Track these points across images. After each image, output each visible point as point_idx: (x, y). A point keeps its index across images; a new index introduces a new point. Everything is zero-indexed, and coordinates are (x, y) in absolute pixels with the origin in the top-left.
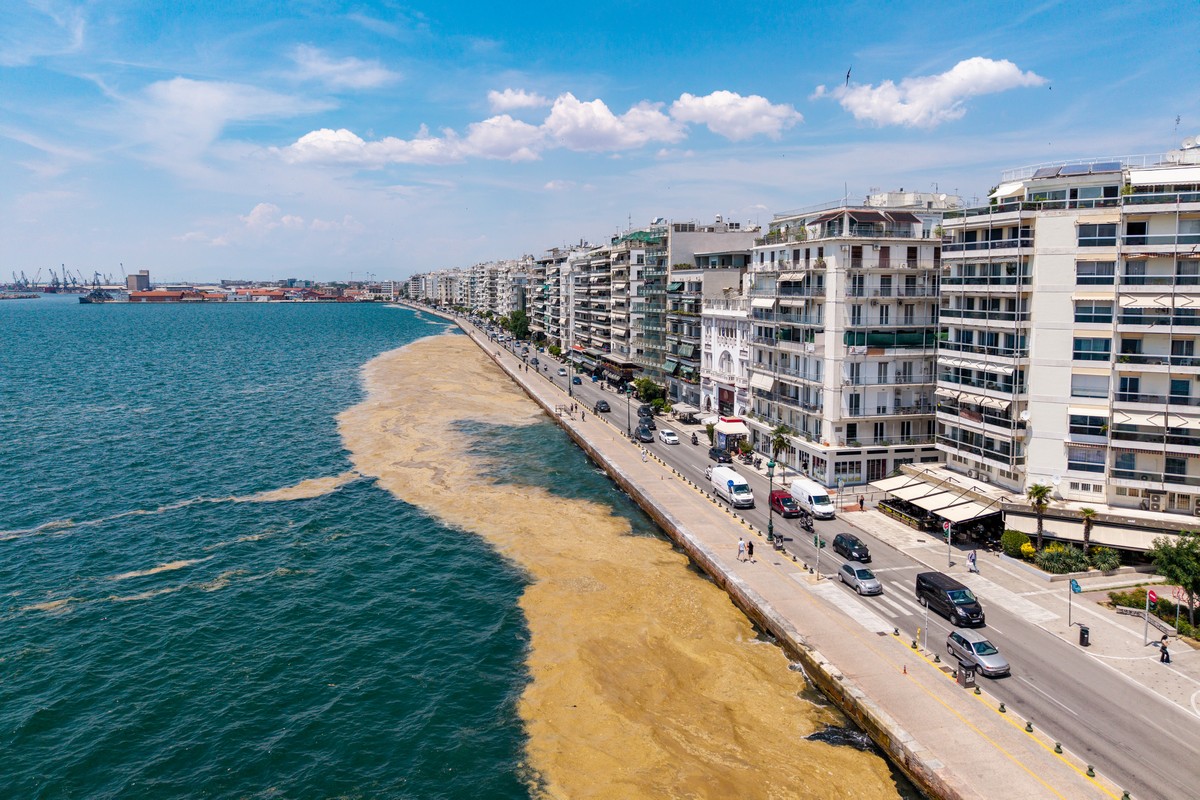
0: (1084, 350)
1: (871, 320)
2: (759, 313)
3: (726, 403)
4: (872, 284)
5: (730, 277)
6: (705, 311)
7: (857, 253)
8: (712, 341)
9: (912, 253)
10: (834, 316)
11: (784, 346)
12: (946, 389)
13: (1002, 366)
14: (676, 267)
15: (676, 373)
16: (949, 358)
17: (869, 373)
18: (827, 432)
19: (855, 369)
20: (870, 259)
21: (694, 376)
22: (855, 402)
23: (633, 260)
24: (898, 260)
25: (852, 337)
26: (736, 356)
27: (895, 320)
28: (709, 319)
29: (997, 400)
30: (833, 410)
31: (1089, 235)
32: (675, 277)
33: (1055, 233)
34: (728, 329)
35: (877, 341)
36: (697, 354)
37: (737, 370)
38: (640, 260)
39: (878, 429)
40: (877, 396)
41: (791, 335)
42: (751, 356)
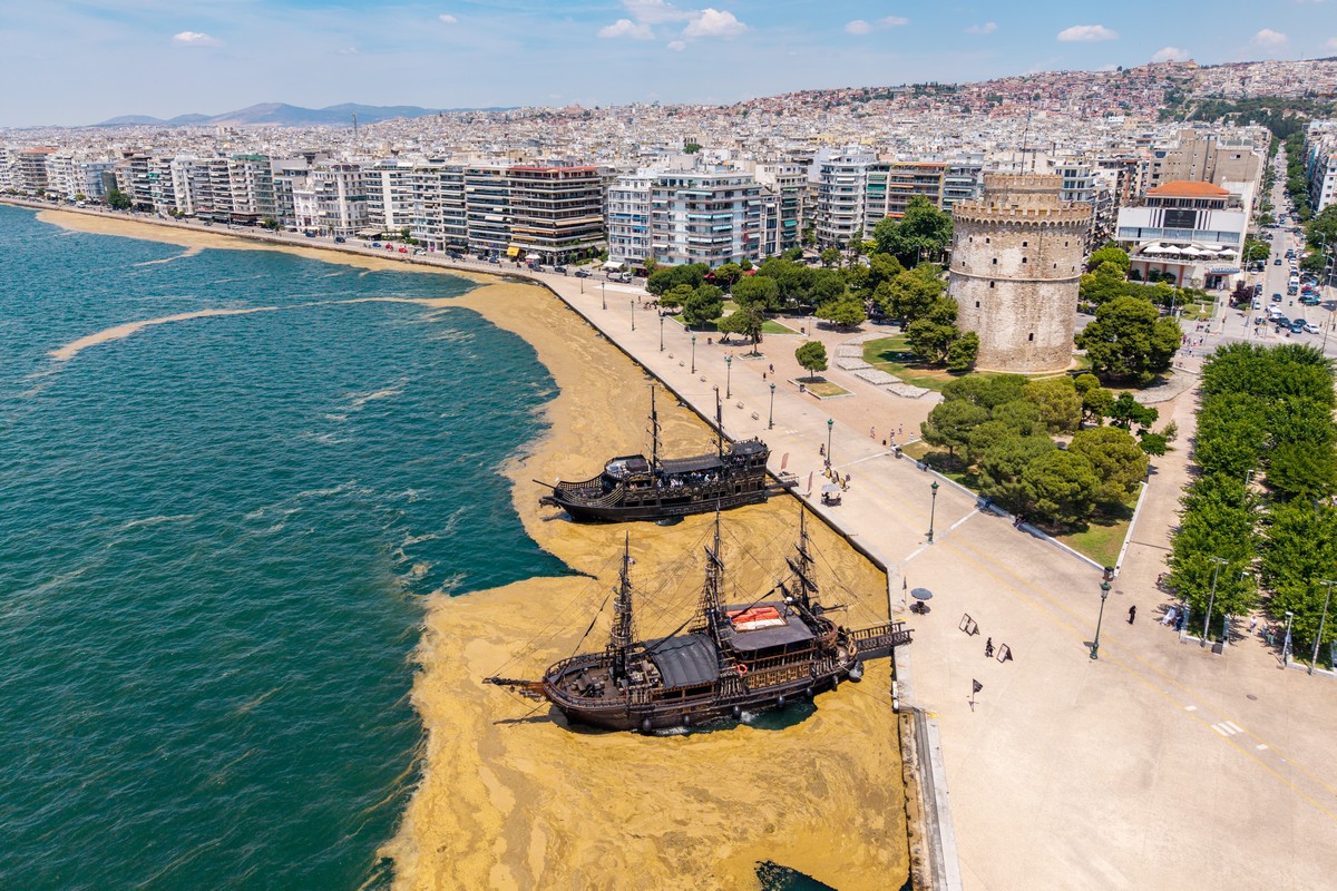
0: (394, 199)
1: (351, 194)
2: (318, 192)
3: (308, 222)
4: (350, 185)
5: (302, 178)
6: (294, 191)
7: (345, 176)
8: (299, 203)
9: (360, 176)
10: (341, 193)
11: (328, 202)
12: (370, 210)
13: (379, 203)
14: (276, 174)
15: (283, 215)
16: (370, 202)
17: (352, 208)
18: (343, 224)
19: (348, 207)
20: (349, 178)
21: (292, 215)
22: (349, 215)
23: (246, 168)
24: (356, 178)
25: (347, 198)
26: (310, 206)
27: (357, 194)
28: (297, 194)
29: (379, 211)
30: (344, 218)
31: (392, 176)
32: (275, 179)
33: (385, 175)
34: (306, 197)
35: (354, 199)
36: (293, 207)
37: (311, 211)
38: (250, 168)
39: (356, 222)
40: (355, 214)
41: (329, 199)
42: (316, 205)
